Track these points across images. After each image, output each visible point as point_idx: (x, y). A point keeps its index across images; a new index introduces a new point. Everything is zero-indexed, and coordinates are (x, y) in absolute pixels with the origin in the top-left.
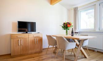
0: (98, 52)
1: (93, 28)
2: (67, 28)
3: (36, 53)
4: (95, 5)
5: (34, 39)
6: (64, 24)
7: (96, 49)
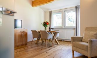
0: (64, 41)
1: (61, 26)
2: (46, 26)
3: (22, 45)
4: (62, 11)
5: (21, 33)
6: (44, 22)
7: (63, 39)
